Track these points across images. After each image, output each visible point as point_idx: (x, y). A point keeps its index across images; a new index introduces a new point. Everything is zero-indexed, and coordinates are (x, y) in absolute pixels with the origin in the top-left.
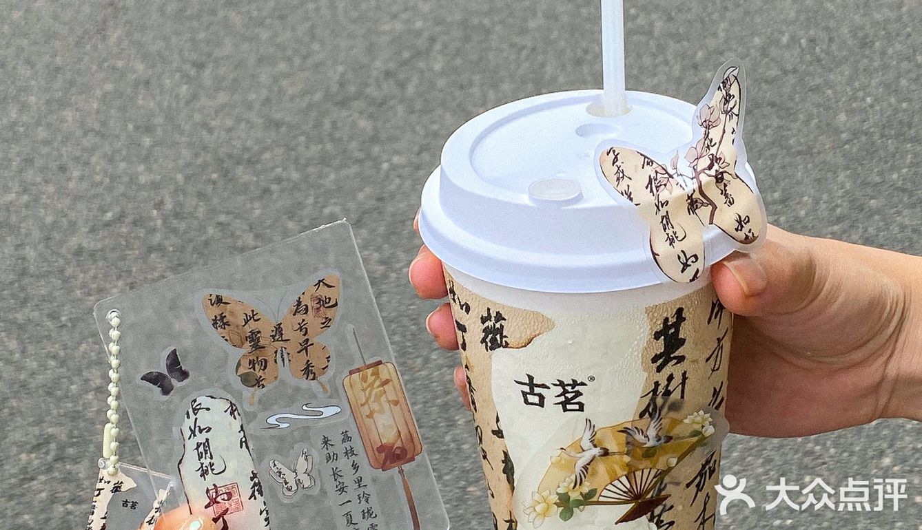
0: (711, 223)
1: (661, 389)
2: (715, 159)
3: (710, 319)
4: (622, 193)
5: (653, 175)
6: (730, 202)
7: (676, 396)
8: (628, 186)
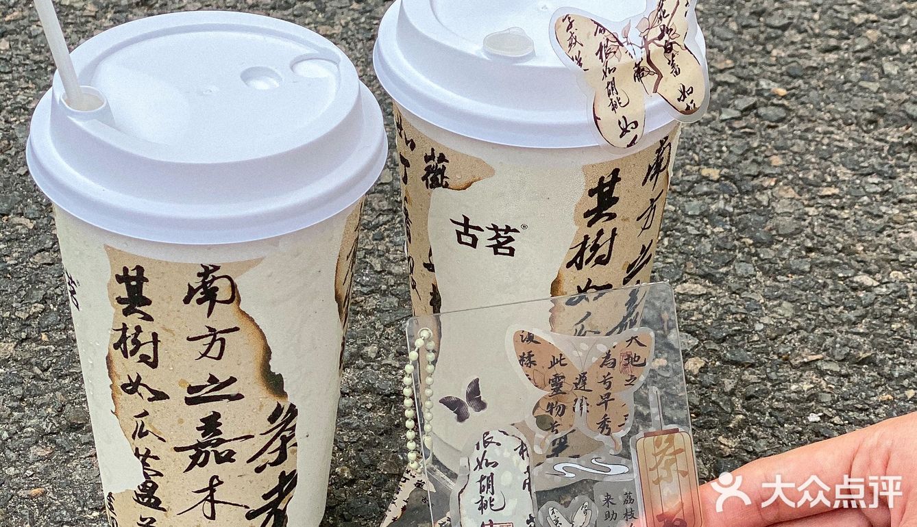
0: (655, 91)
1: (590, 243)
2: (666, 30)
3: (645, 181)
4: (573, 59)
5: (604, 42)
6: (676, 72)
7: (603, 251)
8: (579, 52)
